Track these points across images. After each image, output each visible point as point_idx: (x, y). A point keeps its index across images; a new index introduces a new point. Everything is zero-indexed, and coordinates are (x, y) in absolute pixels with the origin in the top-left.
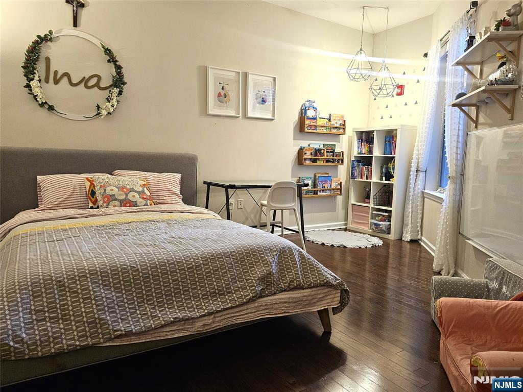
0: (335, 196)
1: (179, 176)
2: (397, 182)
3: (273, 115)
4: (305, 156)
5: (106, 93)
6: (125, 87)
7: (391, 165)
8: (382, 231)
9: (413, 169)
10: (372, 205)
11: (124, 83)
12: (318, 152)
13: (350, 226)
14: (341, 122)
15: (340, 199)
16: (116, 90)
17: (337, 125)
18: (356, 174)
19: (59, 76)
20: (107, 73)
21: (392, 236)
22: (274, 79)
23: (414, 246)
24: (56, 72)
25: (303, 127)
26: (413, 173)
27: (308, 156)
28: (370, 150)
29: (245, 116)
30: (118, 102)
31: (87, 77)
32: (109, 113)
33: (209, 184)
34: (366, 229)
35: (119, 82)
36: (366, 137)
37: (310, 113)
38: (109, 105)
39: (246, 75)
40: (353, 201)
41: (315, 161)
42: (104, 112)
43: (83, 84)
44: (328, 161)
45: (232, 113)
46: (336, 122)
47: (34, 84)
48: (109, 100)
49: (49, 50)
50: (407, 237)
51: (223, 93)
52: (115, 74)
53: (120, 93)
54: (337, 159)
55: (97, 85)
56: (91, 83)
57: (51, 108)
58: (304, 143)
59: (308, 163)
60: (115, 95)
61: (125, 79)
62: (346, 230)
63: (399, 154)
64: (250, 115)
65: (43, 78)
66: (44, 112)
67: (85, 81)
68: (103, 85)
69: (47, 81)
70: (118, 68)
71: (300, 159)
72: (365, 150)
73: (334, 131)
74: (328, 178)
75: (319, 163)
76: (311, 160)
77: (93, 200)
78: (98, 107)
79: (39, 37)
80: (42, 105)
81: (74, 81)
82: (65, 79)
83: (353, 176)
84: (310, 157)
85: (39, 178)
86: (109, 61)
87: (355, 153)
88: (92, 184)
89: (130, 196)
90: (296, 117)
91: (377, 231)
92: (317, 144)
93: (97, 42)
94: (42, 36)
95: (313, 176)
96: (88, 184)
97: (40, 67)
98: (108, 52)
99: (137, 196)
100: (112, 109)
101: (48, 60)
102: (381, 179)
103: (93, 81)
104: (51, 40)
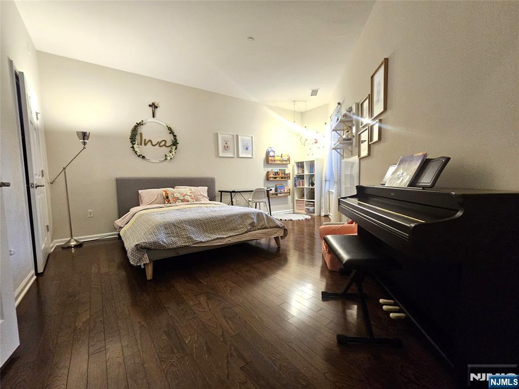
0: (287, 196)
1: (207, 188)
2: (316, 187)
3: (252, 155)
4: (270, 176)
5: (169, 149)
6: (178, 145)
7: (313, 179)
8: (311, 212)
9: (324, 180)
10: (305, 200)
11: (178, 144)
12: (276, 173)
13: (296, 211)
14: (288, 158)
15: (290, 197)
16: (175, 147)
17: (286, 159)
18: (297, 184)
19: (147, 141)
20: (169, 139)
21: (315, 214)
22: (252, 137)
23: (326, 218)
24: (145, 140)
25: (268, 161)
26: (324, 182)
27: (272, 175)
28: (303, 172)
29: (238, 157)
30: (175, 153)
31: (160, 141)
32: (171, 158)
33: (221, 192)
34: (304, 212)
35: (175, 143)
36: (300, 165)
37: (271, 154)
38: (171, 154)
39: (237, 136)
40: (296, 198)
41: (275, 178)
42: (169, 158)
43: (158, 145)
44: (282, 178)
45: (232, 156)
47: (135, 146)
48: (171, 152)
49: (142, 130)
50: (323, 214)
51: (226, 145)
52: (173, 139)
53: (176, 148)
54: (286, 177)
55: (165, 145)
57: (143, 157)
58: (269, 169)
59: (272, 179)
60: (174, 149)
61: (178, 142)
62: (294, 213)
63: (316, 173)
64: (240, 156)
65: (139, 143)
66: (140, 159)
67: (159, 143)
68: (167, 145)
69: (141, 145)
70: (175, 136)
71: (267, 178)
72: (300, 171)
73: (284, 162)
74: (283, 187)
75: (277, 179)
76: (273, 177)
77: (168, 200)
78: (166, 156)
79: (137, 123)
80: (139, 156)
81: (154, 144)
82: (150, 143)
83: (295, 185)
85: (140, 191)
86: (170, 133)
87: (296, 173)
88: (166, 193)
89: (186, 197)
90: (264, 156)
91: (309, 212)
92: (276, 169)
93: (165, 125)
95: (275, 186)
96: (164, 193)
97: (138, 137)
98: (170, 129)
99: (189, 197)
100: (172, 156)
101: (141, 134)
102: (309, 186)
103: (163, 143)
104: (142, 124)
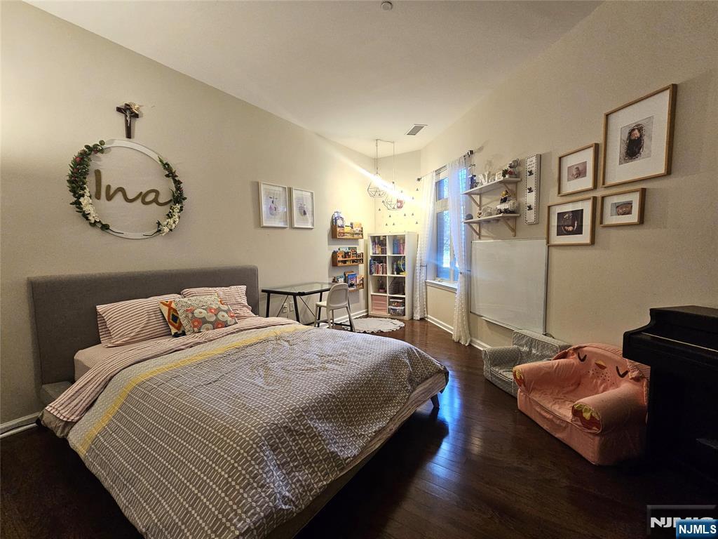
1: (244, 287)
2: (406, 275)
3: (313, 225)
4: (339, 259)
5: (166, 209)
6: (185, 202)
7: (401, 263)
8: (399, 315)
9: (418, 265)
10: (388, 295)
11: (185, 199)
12: (346, 254)
13: (371, 313)
14: (360, 229)
15: (361, 291)
16: (178, 206)
17: (357, 232)
18: (373, 270)
19: (112, 191)
20: (165, 188)
21: (407, 317)
22: (312, 193)
23: (423, 323)
24: (109, 187)
26: (418, 268)
27: (340, 258)
28: (384, 251)
29: (292, 227)
30: (179, 217)
31: (144, 192)
32: (171, 230)
33: (269, 292)
34: (385, 314)
35: (178, 198)
36: (379, 241)
37: (339, 223)
38: (171, 221)
39: (290, 190)
40: (371, 292)
41: (345, 262)
42: (166, 230)
43: (140, 200)
44: (353, 261)
45: (281, 225)
46: (356, 229)
47: (84, 201)
48: (170, 216)
49: (100, 163)
50: (417, 317)
51: (273, 206)
52: (174, 190)
53: (181, 209)
54: (359, 259)
55: (155, 201)
56: (149, 199)
57: (105, 227)
58: (335, 248)
59: (340, 264)
60: (176, 210)
61: (185, 196)
62: (367, 316)
63: (407, 253)
64: (296, 226)
65: (93, 194)
66: (96, 232)
67: (142, 197)
68: (161, 200)
69: (98, 196)
70: (177, 183)
71: (334, 262)
72: (378, 251)
73: (356, 236)
74: (354, 276)
75: (348, 263)
76: (342, 261)
77: (177, 325)
78: (159, 224)
79: (87, 147)
80: (94, 224)
81: (130, 197)
82: (120, 195)
83: (371, 273)
84: (341, 259)
85: (100, 308)
86: (167, 176)
87: (371, 253)
88: (170, 308)
89: (220, 316)
90: (327, 226)
91: (395, 315)
92: (344, 248)
93: (155, 157)
94: (91, 145)
96: (165, 310)
97: (90, 180)
98: (166, 166)
100: (174, 226)
101: (98, 173)
102: (393, 273)
103: (151, 197)
104: (102, 151)
